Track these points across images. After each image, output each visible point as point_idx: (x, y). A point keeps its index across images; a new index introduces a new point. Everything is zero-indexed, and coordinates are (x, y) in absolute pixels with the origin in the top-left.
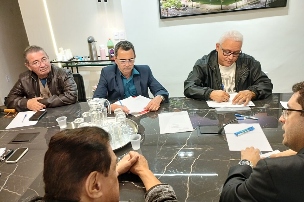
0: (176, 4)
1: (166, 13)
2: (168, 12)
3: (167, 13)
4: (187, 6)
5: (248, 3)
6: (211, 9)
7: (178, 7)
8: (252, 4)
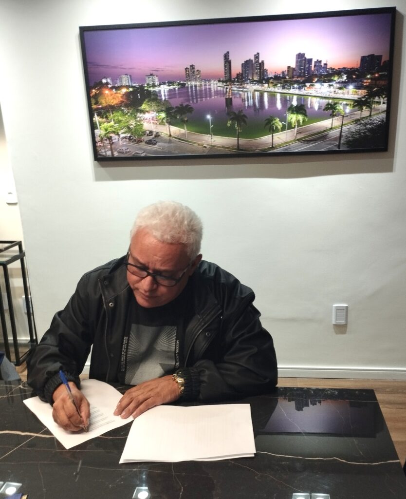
0: (131, 127)
1: (109, 147)
2: (113, 146)
3: (111, 147)
4: (157, 135)
5: (299, 137)
6: (213, 146)
7: (136, 136)
8: (309, 142)
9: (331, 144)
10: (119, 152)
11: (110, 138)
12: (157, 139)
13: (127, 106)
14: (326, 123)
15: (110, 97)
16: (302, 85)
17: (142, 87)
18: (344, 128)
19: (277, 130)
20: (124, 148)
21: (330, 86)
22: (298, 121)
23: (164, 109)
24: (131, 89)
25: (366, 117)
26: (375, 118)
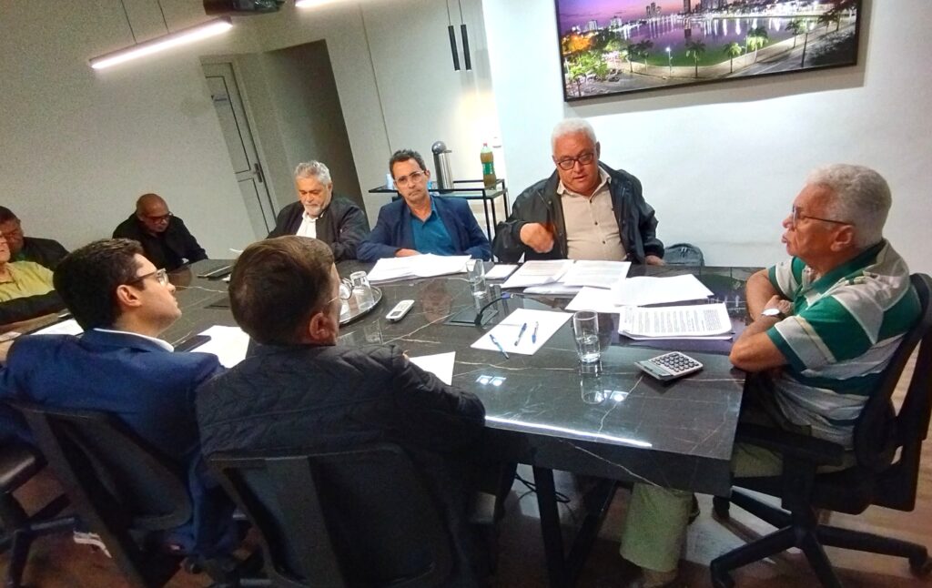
0: (597, 67)
1: (577, 88)
2: (581, 87)
3: (579, 88)
4: (620, 73)
5: (759, 59)
6: (672, 77)
7: (600, 75)
8: (769, 63)
9: (793, 64)
10: (585, 92)
11: (578, 80)
12: (619, 76)
13: (593, 49)
14: (789, 43)
15: (578, 43)
16: (762, 6)
17: (606, 30)
18: (808, 46)
19: (736, 55)
20: (590, 88)
21: (792, 4)
22: (758, 44)
23: (626, 47)
24: (597, 33)
25: (833, 32)
26: (843, 31)
